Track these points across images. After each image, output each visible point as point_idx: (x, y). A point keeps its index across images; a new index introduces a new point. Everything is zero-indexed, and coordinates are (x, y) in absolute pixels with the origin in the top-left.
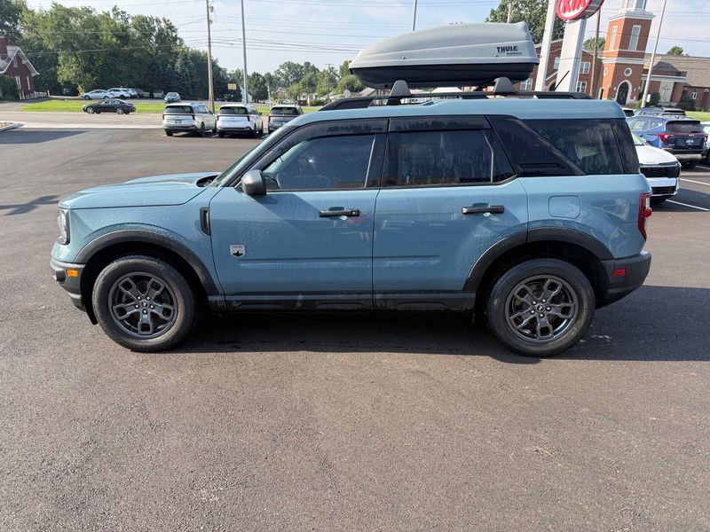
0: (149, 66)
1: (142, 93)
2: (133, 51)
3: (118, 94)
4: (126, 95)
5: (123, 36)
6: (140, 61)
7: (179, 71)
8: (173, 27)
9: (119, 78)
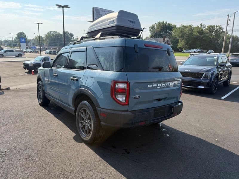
0: (209, 42)
1: (203, 50)
2: (203, 37)
3: (193, 51)
4: (196, 51)
5: (201, 32)
6: (205, 40)
7: (219, 43)
8: (222, 28)
9: (196, 46)
